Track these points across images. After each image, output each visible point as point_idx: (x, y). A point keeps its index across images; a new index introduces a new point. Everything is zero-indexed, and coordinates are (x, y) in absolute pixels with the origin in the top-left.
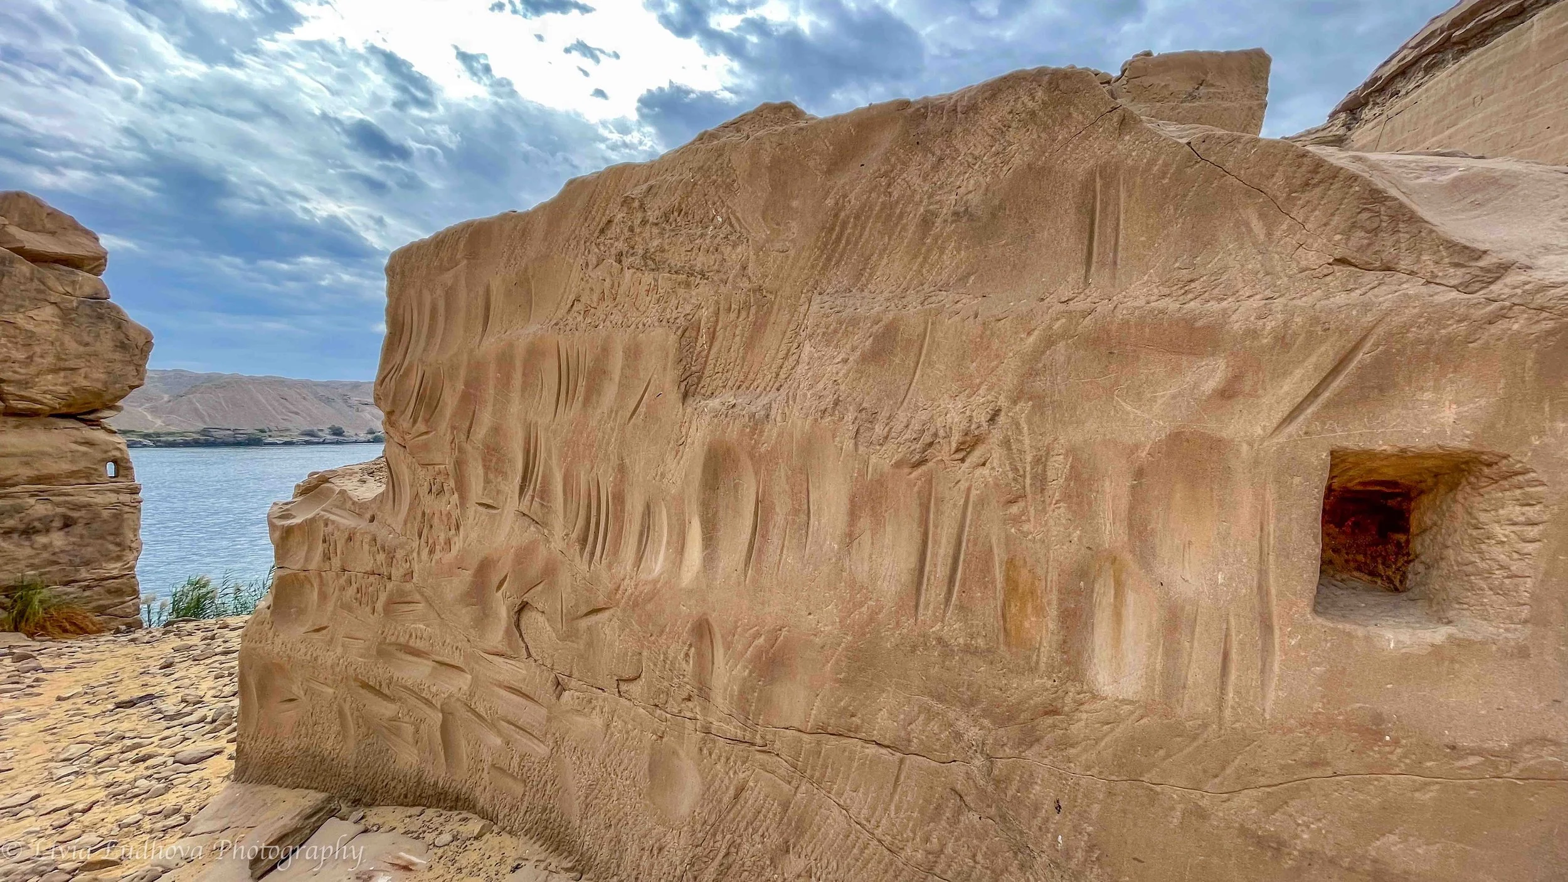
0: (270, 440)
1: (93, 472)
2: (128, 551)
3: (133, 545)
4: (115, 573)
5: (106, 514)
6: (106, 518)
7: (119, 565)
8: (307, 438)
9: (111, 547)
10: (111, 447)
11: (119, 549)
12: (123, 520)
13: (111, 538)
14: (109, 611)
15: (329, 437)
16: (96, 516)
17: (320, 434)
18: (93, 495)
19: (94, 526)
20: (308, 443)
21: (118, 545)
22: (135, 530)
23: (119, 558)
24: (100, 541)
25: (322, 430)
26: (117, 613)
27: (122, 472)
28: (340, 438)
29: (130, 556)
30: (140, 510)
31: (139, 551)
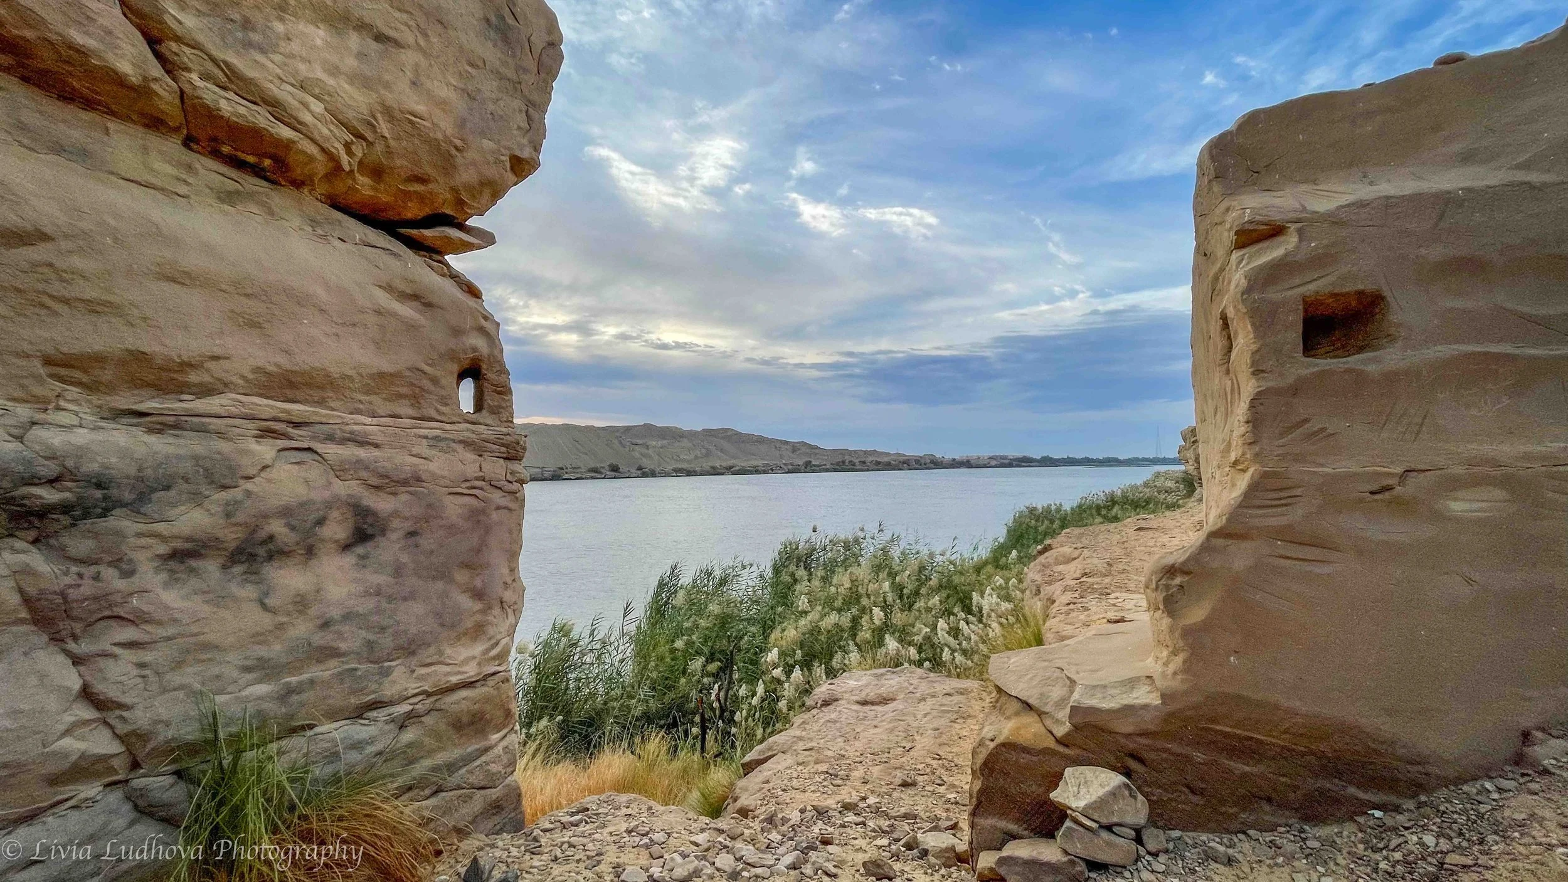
0: (566, 476)
1: (426, 384)
2: (496, 611)
3: (508, 596)
4: (471, 671)
5: (454, 508)
6: (454, 519)
7: (478, 649)
8: (593, 474)
9: (465, 601)
10: (469, 323)
11: (478, 606)
12: (488, 530)
13: (461, 576)
14: (454, 779)
15: (608, 473)
16: (431, 513)
17: (602, 470)
18: (426, 452)
19: (427, 542)
20: (593, 478)
21: (478, 595)
22: (513, 556)
23: (478, 631)
24: (440, 585)
25: (603, 468)
26: (472, 779)
27: (490, 400)
28: (617, 474)
29: (498, 624)
30: (522, 502)
31: (517, 613)
